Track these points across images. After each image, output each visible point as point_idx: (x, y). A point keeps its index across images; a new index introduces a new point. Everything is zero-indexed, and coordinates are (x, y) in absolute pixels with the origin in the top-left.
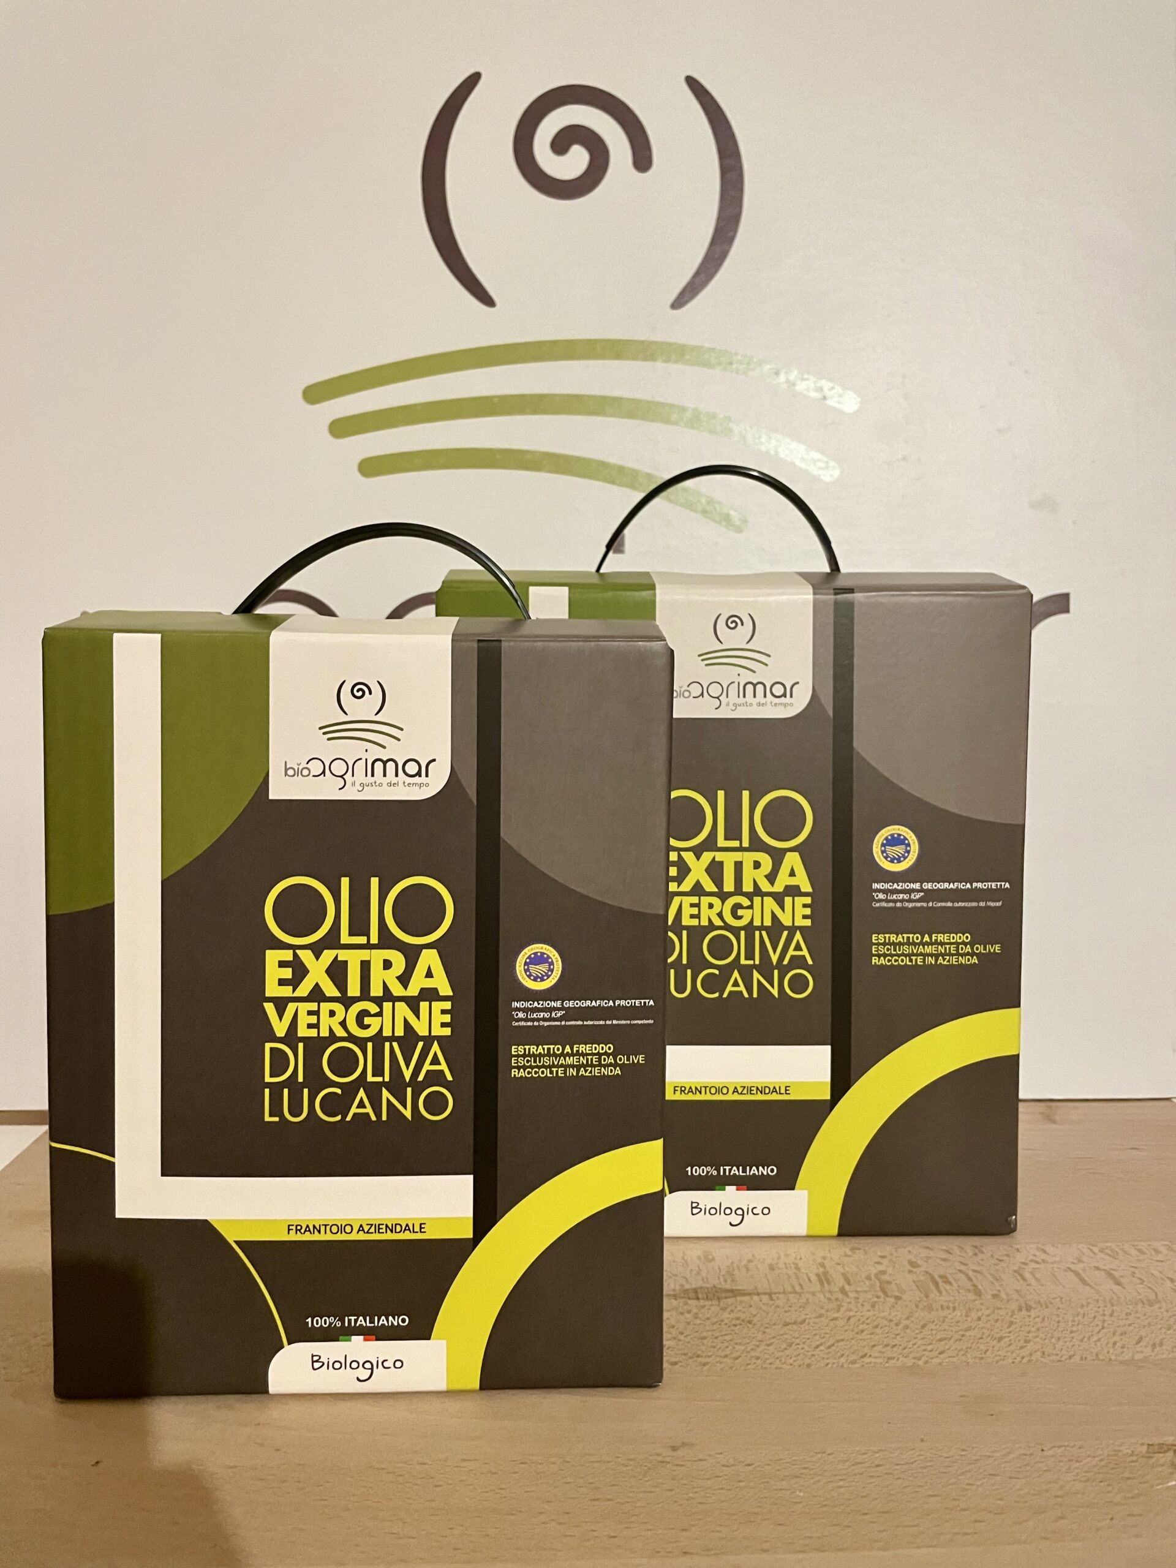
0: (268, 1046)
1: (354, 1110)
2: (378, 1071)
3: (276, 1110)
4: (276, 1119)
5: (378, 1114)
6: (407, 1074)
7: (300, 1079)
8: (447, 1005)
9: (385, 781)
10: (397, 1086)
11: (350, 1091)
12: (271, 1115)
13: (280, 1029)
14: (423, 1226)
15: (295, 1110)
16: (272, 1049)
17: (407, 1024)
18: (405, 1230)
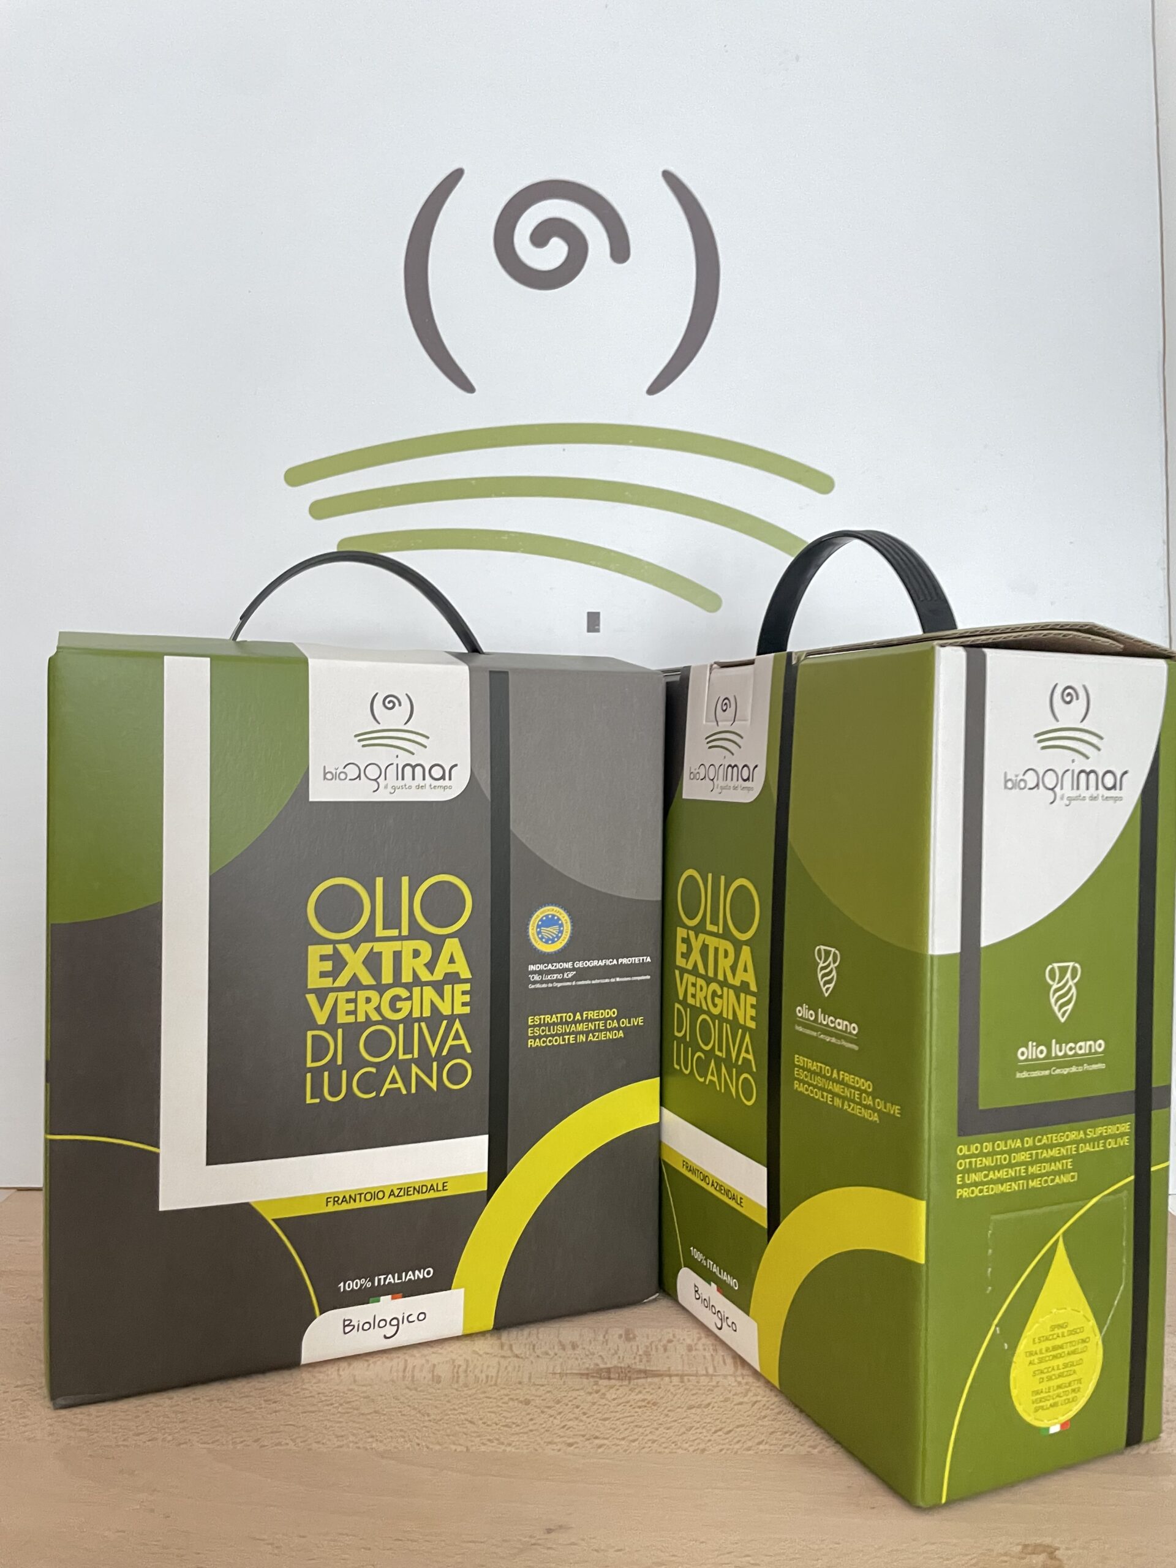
0: (310, 1034)
1: (387, 1086)
2: (408, 1049)
3: (317, 1092)
4: (317, 1101)
5: (408, 1087)
6: (433, 1050)
7: (339, 1062)
8: (467, 987)
9: (414, 784)
10: (424, 1062)
11: (383, 1069)
12: (312, 1098)
13: (321, 1018)
14: (445, 1184)
15: (335, 1090)
16: (313, 1036)
17: (434, 1007)
18: (430, 1190)
